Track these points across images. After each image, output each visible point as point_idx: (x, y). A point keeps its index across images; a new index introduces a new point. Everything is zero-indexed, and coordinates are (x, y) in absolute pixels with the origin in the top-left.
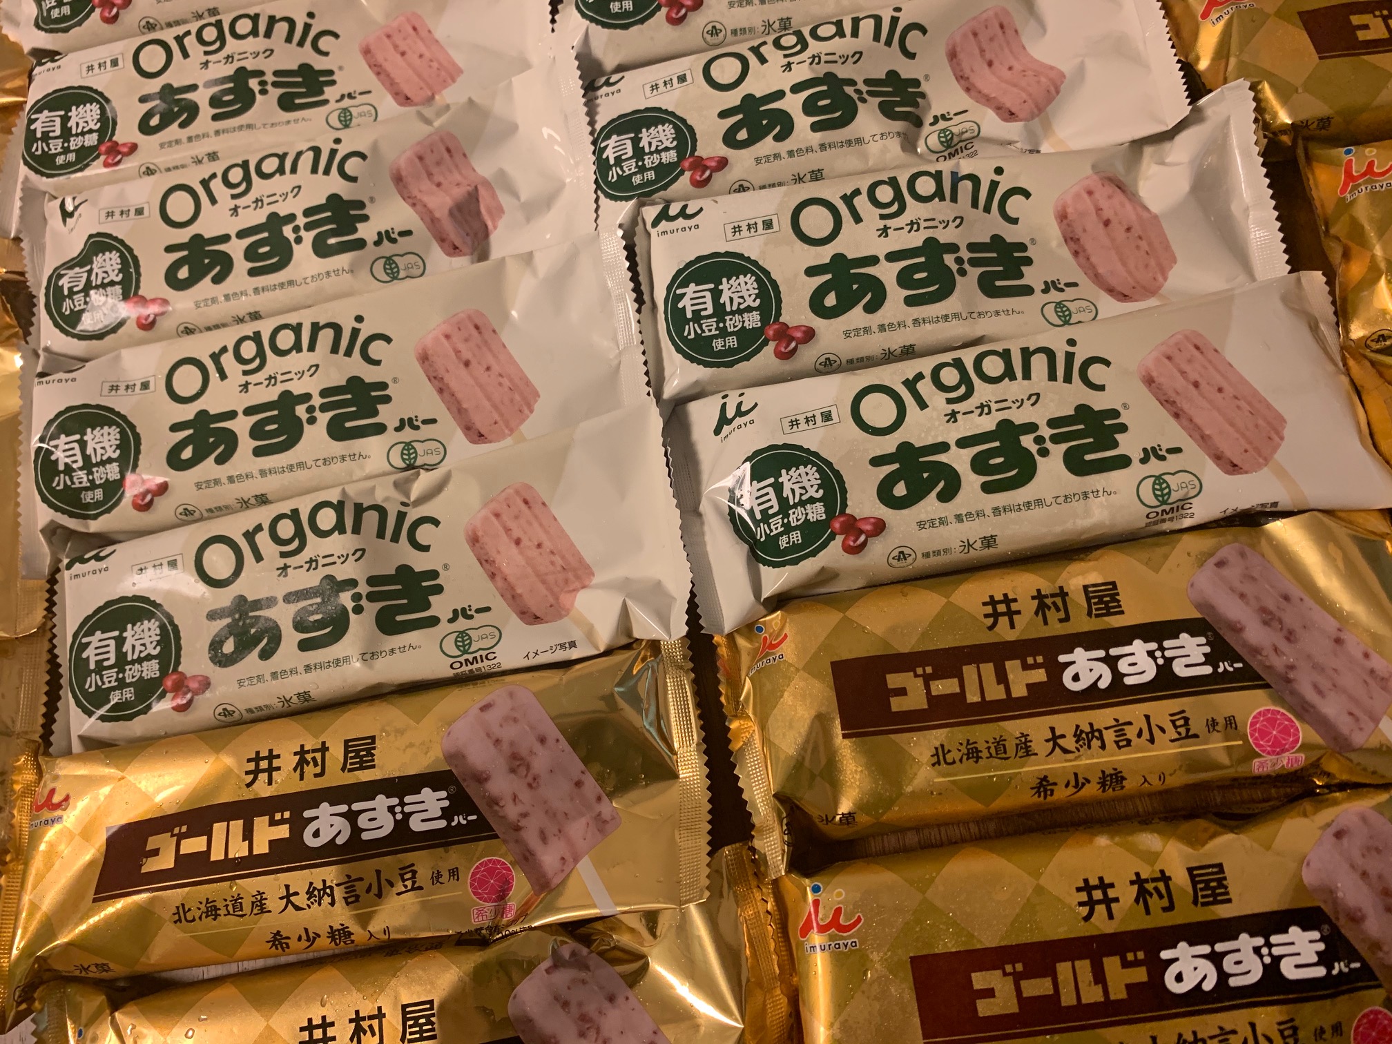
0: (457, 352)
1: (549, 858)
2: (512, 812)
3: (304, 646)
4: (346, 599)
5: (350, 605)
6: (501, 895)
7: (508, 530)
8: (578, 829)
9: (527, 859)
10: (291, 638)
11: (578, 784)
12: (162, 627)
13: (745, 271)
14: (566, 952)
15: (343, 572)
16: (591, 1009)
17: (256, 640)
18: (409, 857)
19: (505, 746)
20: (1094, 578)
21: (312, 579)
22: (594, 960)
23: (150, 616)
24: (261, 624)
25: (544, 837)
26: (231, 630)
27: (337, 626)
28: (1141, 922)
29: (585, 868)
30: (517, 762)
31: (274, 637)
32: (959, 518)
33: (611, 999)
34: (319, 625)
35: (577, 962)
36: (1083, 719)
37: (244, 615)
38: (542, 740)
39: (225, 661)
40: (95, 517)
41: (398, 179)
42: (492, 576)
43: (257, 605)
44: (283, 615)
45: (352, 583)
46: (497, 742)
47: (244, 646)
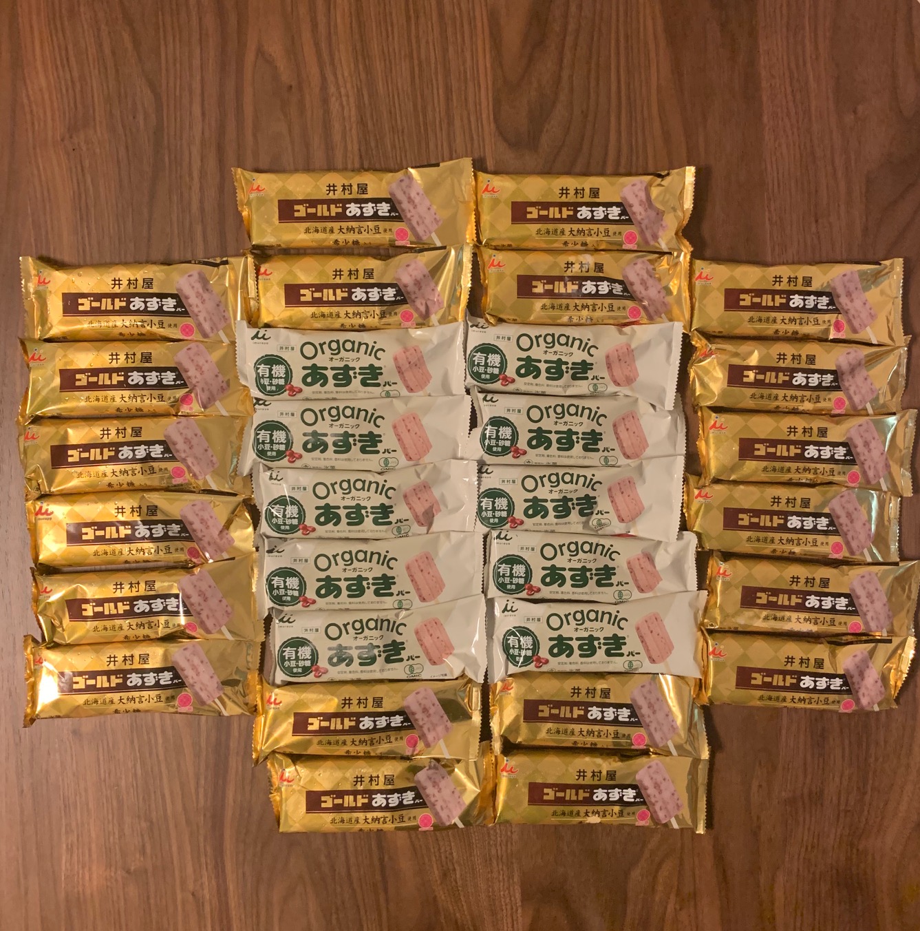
0: (419, 566)
1: (430, 737)
2: (421, 723)
3: (361, 664)
4: (376, 652)
5: (377, 654)
6: (415, 745)
7: (428, 631)
8: (440, 729)
9: (423, 736)
10: (357, 661)
11: (442, 717)
12: (312, 650)
13: (522, 563)
14: (432, 765)
15: (375, 643)
16: (437, 780)
17: (344, 660)
18: (389, 733)
19: (422, 706)
20: (605, 686)
21: (366, 643)
22: (440, 767)
23: (308, 645)
24: (347, 655)
25: (429, 730)
26: (336, 655)
27: (373, 660)
28: (591, 782)
29: (441, 742)
30: (425, 710)
31: (351, 661)
32: (570, 663)
33: (443, 778)
34: (366, 658)
35: (436, 768)
36: (590, 727)
37: (341, 651)
38: (434, 705)
39: (334, 665)
40: (287, 606)
41: (405, 496)
42: (422, 645)
43: (346, 648)
44: (355, 653)
45: (379, 647)
46: (420, 704)
47: (341, 660)
